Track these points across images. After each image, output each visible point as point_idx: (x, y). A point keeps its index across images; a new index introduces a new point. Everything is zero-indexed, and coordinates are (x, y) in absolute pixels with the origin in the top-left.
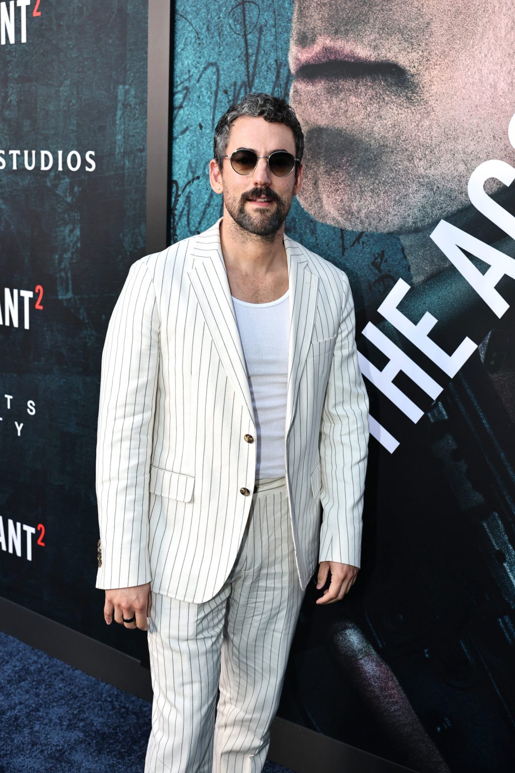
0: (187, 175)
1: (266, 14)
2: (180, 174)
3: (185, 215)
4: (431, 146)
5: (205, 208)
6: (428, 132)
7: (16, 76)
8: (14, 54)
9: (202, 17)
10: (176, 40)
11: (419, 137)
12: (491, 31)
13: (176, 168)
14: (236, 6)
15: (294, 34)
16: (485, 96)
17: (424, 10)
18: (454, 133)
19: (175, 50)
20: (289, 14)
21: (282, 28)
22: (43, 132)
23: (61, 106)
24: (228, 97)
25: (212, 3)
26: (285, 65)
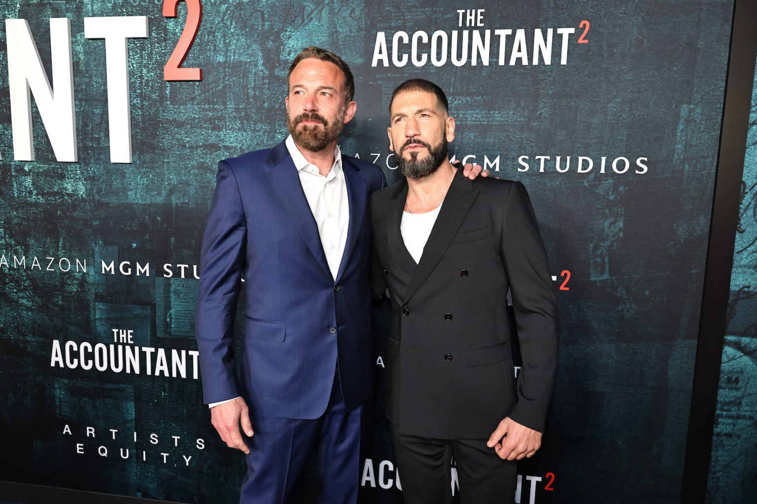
2: (748, 176)
7: (551, 92)
8: (549, 73)
13: (744, 171)
22: (582, 141)
23: (608, 119)
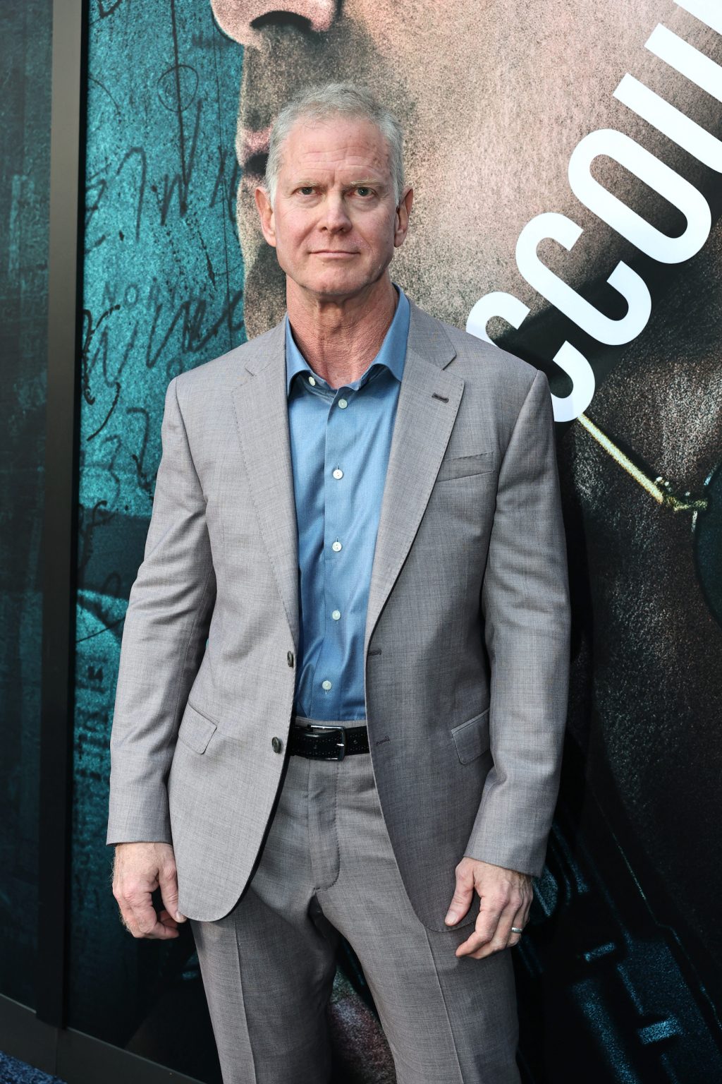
0: (103, 303)
1: (206, 83)
2: (94, 302)
3: (100, 359)
4: (419, 271)
5: (127, 351)
6: (415, 252)
9: (123, 85)
10: (90, 115)
11: (404, 258)
12: (492, 118)
13: (88, 293)
14: (168, 72)
15: (242, 112)
16: (485, 205)
17: (408, 86)
18: (447, 254)
19: (88, 129)
20: (236, 84)
21: (228, 103)
24: (157, 196)
25: (137, 66)
26: (231, 155)
